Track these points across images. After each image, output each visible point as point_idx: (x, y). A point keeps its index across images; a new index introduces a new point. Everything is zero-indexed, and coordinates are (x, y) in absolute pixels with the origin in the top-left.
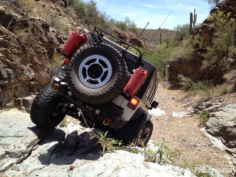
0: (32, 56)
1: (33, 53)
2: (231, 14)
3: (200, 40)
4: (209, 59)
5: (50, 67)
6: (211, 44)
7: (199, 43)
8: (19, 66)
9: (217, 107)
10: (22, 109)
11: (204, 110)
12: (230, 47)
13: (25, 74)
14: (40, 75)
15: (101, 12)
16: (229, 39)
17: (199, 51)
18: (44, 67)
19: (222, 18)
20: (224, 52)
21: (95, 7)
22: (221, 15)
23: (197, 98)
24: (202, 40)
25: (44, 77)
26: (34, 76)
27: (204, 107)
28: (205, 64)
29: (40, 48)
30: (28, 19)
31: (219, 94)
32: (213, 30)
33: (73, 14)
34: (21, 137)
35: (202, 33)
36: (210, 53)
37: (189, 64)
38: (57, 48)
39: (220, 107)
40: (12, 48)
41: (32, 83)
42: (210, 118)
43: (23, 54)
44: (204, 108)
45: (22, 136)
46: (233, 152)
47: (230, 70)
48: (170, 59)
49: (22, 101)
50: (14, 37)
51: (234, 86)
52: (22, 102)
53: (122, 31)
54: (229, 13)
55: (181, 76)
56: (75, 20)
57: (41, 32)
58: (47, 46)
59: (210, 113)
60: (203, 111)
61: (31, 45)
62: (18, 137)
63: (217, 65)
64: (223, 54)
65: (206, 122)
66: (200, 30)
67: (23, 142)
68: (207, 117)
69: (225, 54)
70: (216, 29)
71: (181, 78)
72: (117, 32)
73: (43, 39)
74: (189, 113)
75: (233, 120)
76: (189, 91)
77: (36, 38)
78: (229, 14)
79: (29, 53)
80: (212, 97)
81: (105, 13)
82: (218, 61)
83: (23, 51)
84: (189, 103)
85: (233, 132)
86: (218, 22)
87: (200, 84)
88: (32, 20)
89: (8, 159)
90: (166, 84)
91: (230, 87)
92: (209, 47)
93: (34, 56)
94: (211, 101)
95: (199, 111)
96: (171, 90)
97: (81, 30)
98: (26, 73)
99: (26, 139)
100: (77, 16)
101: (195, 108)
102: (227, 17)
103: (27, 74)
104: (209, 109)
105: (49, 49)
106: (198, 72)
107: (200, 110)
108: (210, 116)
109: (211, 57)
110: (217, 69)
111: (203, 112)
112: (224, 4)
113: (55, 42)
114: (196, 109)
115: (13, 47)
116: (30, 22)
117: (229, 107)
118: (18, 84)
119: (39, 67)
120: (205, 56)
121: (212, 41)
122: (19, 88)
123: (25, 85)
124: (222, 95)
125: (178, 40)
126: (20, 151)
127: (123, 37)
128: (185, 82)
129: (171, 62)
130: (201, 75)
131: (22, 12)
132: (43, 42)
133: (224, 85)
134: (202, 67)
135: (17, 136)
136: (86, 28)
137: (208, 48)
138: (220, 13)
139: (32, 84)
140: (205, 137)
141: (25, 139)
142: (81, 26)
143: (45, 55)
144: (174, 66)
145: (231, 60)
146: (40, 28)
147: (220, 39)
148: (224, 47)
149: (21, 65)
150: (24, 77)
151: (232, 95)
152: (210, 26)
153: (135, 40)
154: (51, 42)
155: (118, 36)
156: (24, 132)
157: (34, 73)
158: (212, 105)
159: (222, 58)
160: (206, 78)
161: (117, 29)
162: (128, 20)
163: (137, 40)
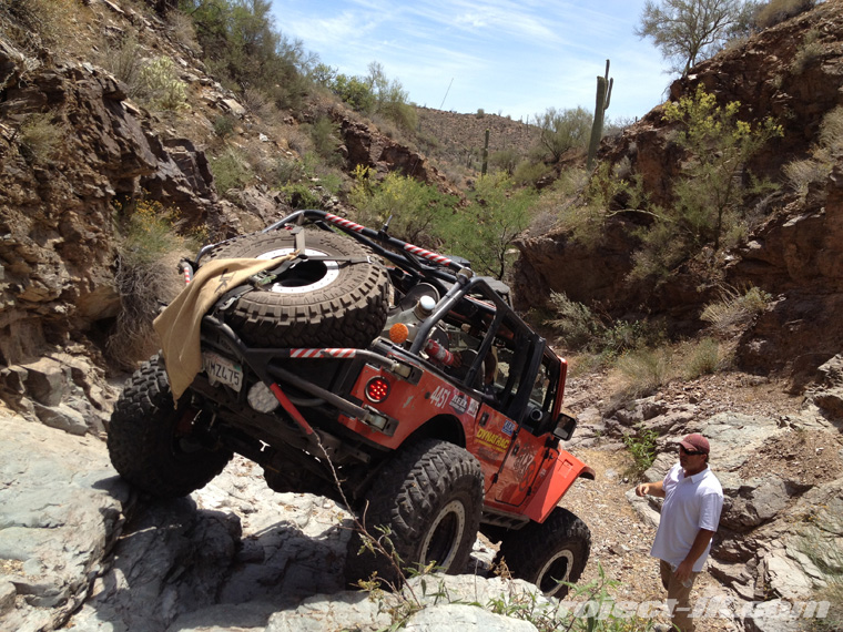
0: (66, 208)
1: (69, 199)
2: (739, 108)
3: (633, 183)
4: (656, 250)
5: (120, 250)
6: (667, 201)
7: (630, 192)
8: (26, 249)
9: (683, 420)
10: (22, 407)
11: (639, 425)
12: (727, 213)
13: (40, 280)
14: (86, 280)
15: (286, 39)
16: (725, 188)
17: (627, 218)
18: (103, 248)
19: (710, 118)
20: (709, 231)
21: (265, 17)
22: (707, 105)
23: (617, 380)
24: (639, 183)
25: (101, 285)
26: (65, 284)
27: (639, 414)
28: (643, 264)
29: (91, 179)
30: (60, 70)
31: (686, 374)
32: (675, 152)
33: (185, 39)
34: (56, 526)
35: (638, 157)
36: (663, 230)
37: (587, 257)
38: (142, 177)
39: (691, 419)
40: (6, 185)
41: (59, 308)
42: (659, 456)
43: (39, 204)
44: (638, 420)
45: (62, 525)
46: (734, 576)
47: (728, 296)
48: (524, 235)
49: (25, 379)
50: (12, 138)
51: (738, 349)
52: (25, 383)
53: (355, 115)
54: (732, 104)
55: (562, 298)
56: (194, 64)
57: (97, 118)
58: (114, 171)
59: (660, 439)
60: (637, 429)
61: (65, 169)
62: (47, 526)
63: (682, 271)
64: (702, 235)
65: (646, 469)
66: (633, 146)
67: (68, 546)
68: (650, 450)
69: (709, 236)
70: (688, 148)
71: (560, 304)
72: (337, 115)
73: (104, 146)
74: (589, 432)
75: (735, 470)
76: (585, 350)
77: (79, 141)
78: (731, 106)
79: (56, 198)
80: (664, 380)
81: (300, 44)
82: (686, 259)
83: (39, 190)
84: (585, 394)
85: (736, 509)
86: (695, 129)
87: (623, 330)
88: (70, 77)
89: (24, 612)
91: (723, 351)
92: (660, 207)
93: (71, 209)
94: (660, 394)
95: (620, 426)
97: (214, 103)
98: (44, 272)
99: (75, 536)
100: (199, 47)
101: (610, 415)
102: (727, 114)
103: (48, 277)
104: (657, 425)
105: (119, 183)
106: (616, 286)
107: (628, 423)
108: (658, 448)
109: (665, 242)
110: (681, 286)
111: (635, 432)
112: (717, 66)
113: (142, 156)
114: (610, 421)
115: (9, 178)
116: (67, 82)
117: (723, 423)
118: (15, 315)
119: (86, 248)
120: (646, 239)
121: (673, 189)
122: (15, 331)
123: (36, 316)
124: (698, 377)
125: (546, 163)
126: (65, 584)
127: (358, 137)
128: (572, 319)
129: (527, 244)
130: (624, 297)
131: (41, 47)
132: (104, 156)
133: (706, 342)
134: (633, 272)
135: (44, 523)
136: (232, 95)
137: (657, 212)
138: (706, 99)
139: (59, 313)
140: (642, 520)
141: (71, 534)
142: (215, 89)
143: (106, 206)
144: (538, 261)
145: (728, 258)
146: (96, 104)
147: (698, 185)
148: (707, 212)
149: (30, 246)
150: (36, 291)
151: (731, 379)
152: (667, 137)
153: (402, 151)
154: (130, 156)
155: (342, 132)
156: (65, 507)
157: (69, 271)
158: (667, 410)
159: (698, 248)
160: (644, 311)
161: (340, 106)
162: (380, 74)
163: (409, 153)
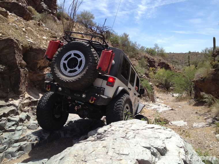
7: (218, 63)
15: (132, 42)
37: (211, 82)
53: (151, 56)
71: (203, 95)
72: (146, 57)
74: (208, 123)
95: (216, 121)
96: (196, 106)
114: (213, 120)
127: (152, 61)
128: (207, 98)
144: (198, 85)
153: (163, 63)
155: (148, 61)
161: (147, 55)
162: (157, 46)
163: (165, 64)
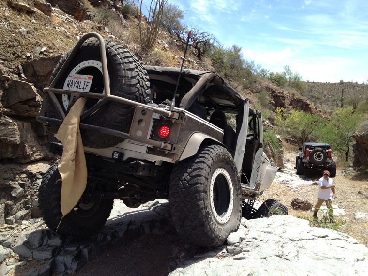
15: (247, 61)
21: (239, 54)
33: (208, 66)
48: (356, 132)
53: (278, 88)
72: (270, 89)
81: (253, 62)
90: (349, 170)
96: (357, 180)
100: (213, 68)
127: (279, 96)
144: (363, 143)
153: (299, 101)
155: (272, 95)
161: (271, 85)
162: (289, 70)
